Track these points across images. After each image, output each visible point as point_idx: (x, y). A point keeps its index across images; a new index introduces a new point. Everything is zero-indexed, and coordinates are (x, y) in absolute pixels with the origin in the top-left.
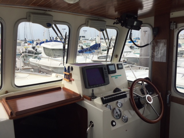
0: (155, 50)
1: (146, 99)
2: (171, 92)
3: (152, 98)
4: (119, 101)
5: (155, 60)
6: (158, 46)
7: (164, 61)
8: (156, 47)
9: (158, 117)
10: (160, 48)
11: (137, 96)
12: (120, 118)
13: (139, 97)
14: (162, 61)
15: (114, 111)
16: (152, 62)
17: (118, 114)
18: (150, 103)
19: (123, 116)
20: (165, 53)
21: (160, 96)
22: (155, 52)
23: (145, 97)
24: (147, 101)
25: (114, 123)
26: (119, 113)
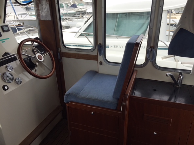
0: (39, 8)
1: (36, 58)
2: (60, 49)
3: (42, 56)
4: (9, 65)
5: (42, 19)
6: (41, 4)
7: (49, 20)
8: (39, 5)
9: (51, 72)
10: (44, 6)
11: (29, 57)
12: (12, 81)
13: (30, 57)
14: (48, 20)
15: (4, 76)
16: (39, 21)
17: (9, 78)
18: (42, 61)
19: (16, 79)
20: (49, 11)
21: (50, 54)
22: (40, 10)
23: (36, 56)
24: (38, 60)
25: (6, 88)
26: (11, 77)
